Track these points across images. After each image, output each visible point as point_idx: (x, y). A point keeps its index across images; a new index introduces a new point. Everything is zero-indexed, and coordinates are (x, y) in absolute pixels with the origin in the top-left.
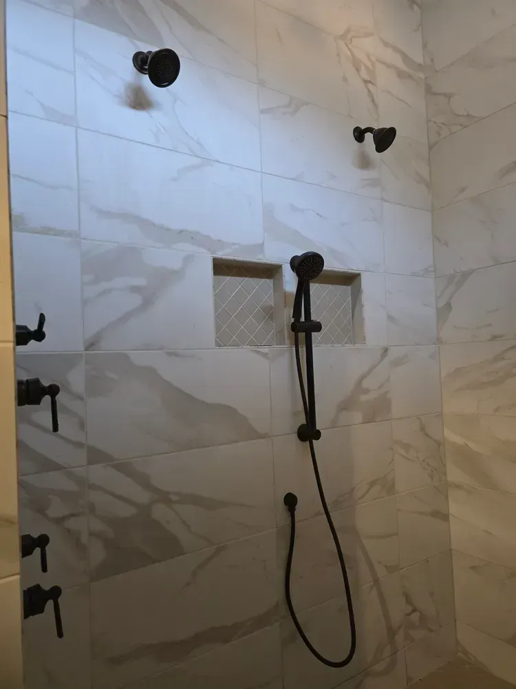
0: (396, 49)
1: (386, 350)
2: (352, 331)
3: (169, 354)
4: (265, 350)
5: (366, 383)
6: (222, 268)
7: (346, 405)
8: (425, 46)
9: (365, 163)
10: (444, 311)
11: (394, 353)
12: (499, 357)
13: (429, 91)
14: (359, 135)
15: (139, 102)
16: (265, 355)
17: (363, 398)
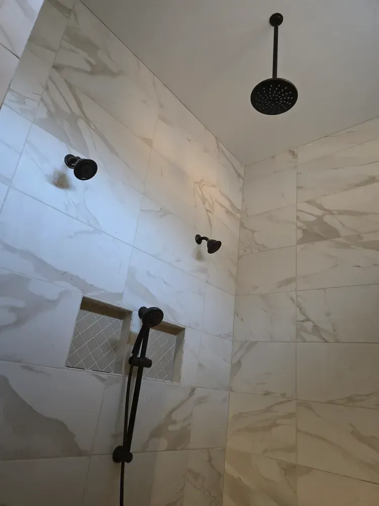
0: (227, 198)
1: (193, 390)
2: (172, 371)
3: (24, 367)
4: (104, 375)
5: (174, 416)
6: (88, 305)
7: (156, 433)
8: (243, 201)
9: (199, 257)
10: (237, 366)
11: (199, 393)
12: (269, 409)
13: (242, 225)
14: (199, 240)
15: (61, 182)
16: (103, 380)
17: (171, 428)
